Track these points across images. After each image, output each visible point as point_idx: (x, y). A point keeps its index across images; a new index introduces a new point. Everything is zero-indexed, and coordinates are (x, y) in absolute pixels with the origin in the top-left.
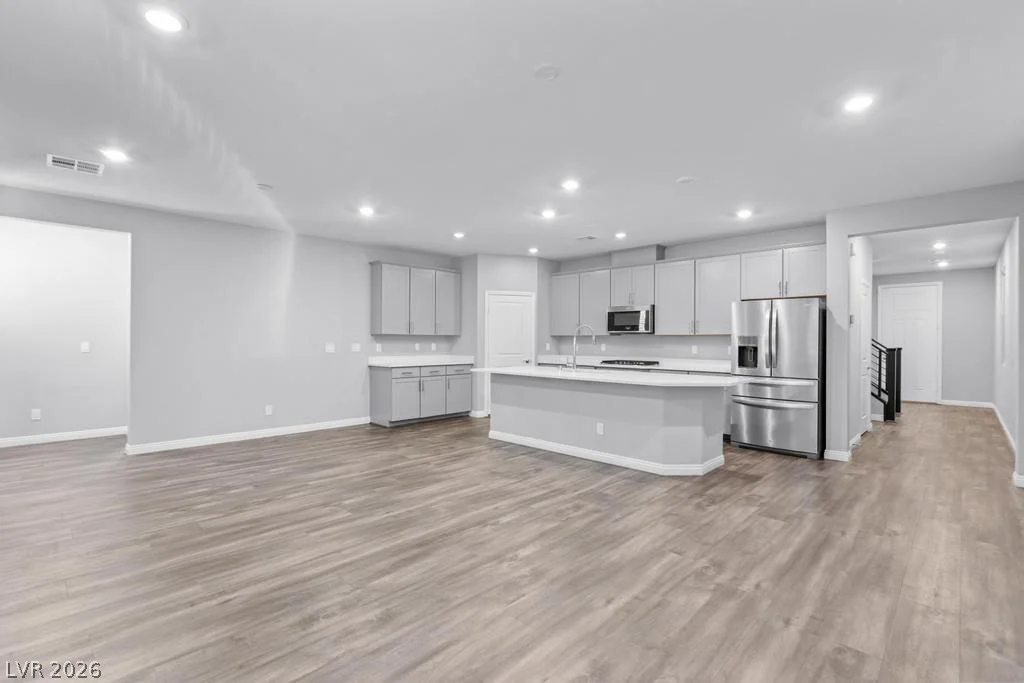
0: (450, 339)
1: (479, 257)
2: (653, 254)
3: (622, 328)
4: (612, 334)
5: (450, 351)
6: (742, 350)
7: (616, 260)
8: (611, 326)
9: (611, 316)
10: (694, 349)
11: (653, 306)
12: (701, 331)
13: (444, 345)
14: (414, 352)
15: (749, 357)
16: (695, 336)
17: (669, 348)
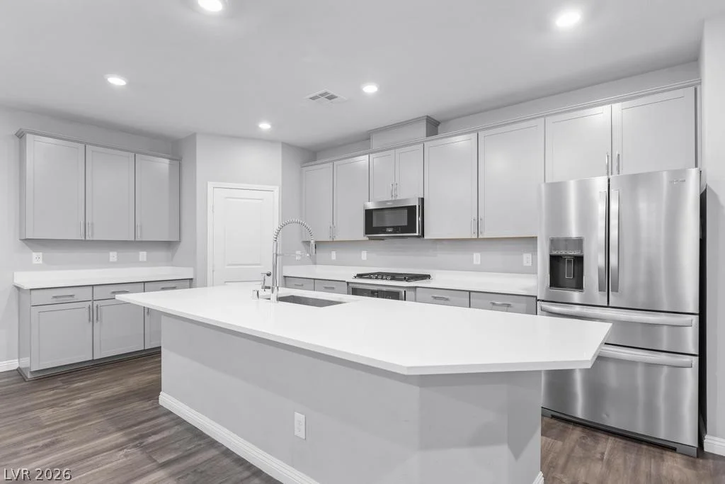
0: (170, 245)
1: (198, 137)
2: (422, 129)
3: (383, 230)
4: (371, 239)
5: (170, 262)
6: (555, 260)
7: (376, 143)
8: (370, 228)
9: (369, 213)
10: (477, 258)
11: (423, 199)
12: (486, 234)
13: (161, 254)
14: (109, 264)
15: (567, 271)
16: (478, 239)
17: (443, 256)
